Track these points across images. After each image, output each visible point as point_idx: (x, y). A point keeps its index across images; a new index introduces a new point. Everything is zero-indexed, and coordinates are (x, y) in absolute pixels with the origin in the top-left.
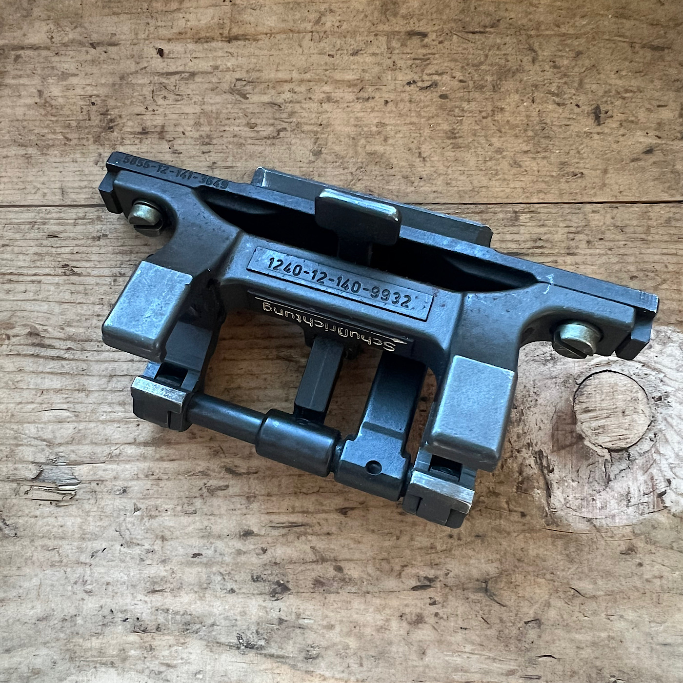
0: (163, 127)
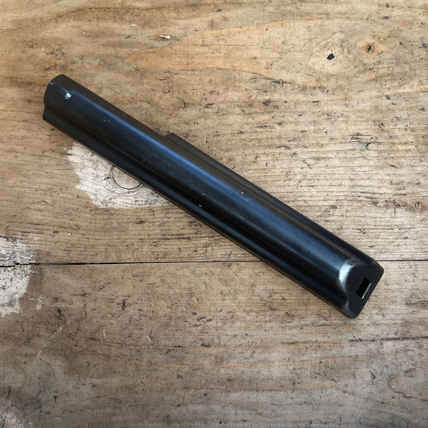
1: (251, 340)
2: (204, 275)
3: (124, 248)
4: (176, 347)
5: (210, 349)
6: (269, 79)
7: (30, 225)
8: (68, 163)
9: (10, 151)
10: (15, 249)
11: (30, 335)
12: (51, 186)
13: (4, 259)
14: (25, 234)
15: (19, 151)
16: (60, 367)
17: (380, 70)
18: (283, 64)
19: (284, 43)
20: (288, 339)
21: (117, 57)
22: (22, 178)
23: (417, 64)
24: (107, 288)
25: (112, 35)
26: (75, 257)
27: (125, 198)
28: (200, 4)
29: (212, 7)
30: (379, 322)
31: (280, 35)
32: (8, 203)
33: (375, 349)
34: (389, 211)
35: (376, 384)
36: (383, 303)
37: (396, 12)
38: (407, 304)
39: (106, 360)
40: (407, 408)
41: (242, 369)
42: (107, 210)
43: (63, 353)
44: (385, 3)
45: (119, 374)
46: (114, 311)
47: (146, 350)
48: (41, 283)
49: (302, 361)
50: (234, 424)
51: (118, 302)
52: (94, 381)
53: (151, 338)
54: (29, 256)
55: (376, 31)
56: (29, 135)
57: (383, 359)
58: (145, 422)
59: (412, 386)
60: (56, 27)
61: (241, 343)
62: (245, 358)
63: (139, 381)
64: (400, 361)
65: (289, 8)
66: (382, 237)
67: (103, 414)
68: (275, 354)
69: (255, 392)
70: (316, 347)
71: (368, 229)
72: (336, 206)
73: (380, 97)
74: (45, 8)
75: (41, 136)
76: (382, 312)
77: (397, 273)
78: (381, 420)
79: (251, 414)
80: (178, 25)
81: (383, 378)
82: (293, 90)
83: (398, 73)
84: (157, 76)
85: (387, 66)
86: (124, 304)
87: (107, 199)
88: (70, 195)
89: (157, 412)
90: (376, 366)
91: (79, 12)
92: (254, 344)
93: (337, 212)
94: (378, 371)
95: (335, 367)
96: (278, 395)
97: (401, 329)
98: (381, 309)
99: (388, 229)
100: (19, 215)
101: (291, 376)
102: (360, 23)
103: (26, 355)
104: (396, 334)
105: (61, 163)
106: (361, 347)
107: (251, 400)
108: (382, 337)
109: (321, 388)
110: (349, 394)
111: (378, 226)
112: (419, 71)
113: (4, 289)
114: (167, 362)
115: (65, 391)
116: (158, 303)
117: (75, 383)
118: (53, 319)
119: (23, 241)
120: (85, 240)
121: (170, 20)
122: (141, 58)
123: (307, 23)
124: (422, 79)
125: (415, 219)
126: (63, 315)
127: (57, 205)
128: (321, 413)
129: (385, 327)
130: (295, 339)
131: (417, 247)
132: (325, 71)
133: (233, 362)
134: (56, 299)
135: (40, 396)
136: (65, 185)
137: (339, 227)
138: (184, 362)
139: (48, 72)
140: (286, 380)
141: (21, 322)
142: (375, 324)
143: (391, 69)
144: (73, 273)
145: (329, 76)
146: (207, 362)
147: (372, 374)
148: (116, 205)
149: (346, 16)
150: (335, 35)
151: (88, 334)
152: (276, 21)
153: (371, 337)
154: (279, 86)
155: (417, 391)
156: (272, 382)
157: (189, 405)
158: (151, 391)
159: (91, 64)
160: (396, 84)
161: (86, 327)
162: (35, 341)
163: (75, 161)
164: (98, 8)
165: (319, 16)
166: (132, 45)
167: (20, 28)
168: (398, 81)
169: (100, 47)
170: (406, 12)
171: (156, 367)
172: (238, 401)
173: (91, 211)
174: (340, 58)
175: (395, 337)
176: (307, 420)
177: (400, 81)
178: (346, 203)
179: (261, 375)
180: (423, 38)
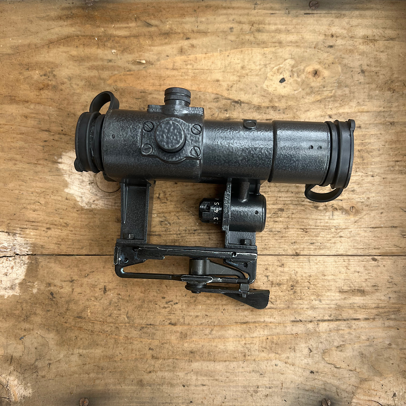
0: (272, 286)
1: (210, 320)
2: (172, 265)
3: (105, 243)
4: (148, 325)
5: (176, 327)
6: (229, 99)
7: (27, 223)
8: (58, 170)
9: (11, 160)
10: (15, 242)
11: (28, 314)
12: (44, 190)
13: (6, 250)
14: (23, 230)
15: (18, 159)
16: (53, 340)
17: (324, 92)
18: (242, 86)
19: (243, 68)
20: (241, 320)
21: (100, 78)
22: (20, 183)
23: (356, 87)
24: (91, 276)
25: (96, 59)
26: (64, 249)
27: (106, 200)
28: (172, 33)
29: (182, 35)
30: (317, 306)
31: (240, 61)
32: (9, 203)
33: (312, 328)
34: (328, 214)
35: (313, 357)
36: (320, 291)
37: (339, 42)
38: (340, 292)
39: (91, 335)
40: (337, 377)
41: (202, 344)
42: (91, 210)
43: (55, 328)
44: (330, 34)
45: (101, 346)
46: (97, 295)
47: (124, 327)
48: (37, 271)
49: (252, 337)
50: (195, 387)
51: (100, 288)
52: (81, 351)
53: (128, 317)
54: (26, 248)
55: (322, 58)
56: (26, 145)
57: (319, 337)
58: (122, 385)
59: (342, 359)
60: (48, 52)
61: (202, 322)
62: (205, 335)
63: (118, 352)
64: (333, 338)
65: (247, 37)
66: (321, 235)
67: (88, 378)
68: (229, 332)
69: (213, 362)
70: (264, 326)
71: (310, 229)
72: (283, 209)
73: (323, 116)
74: (39, 35)
75: (36, 147)
76: (319, 298)
77: (333, 266)
78: (316, 386)
79: (209, 380)
80: (152, 51)
81: (318, 352)
82: (249, 109)
83: (339, 95)
84: (134, 95)
85: (331, 89)
86: (105, 289)
87: (91, 201)
88: (60, 197)
89: (132, 377)
90: (313, 343)
91: (68, 39)
92: (213, 324)
93: (284, 214)
94: (315, 346)
95: (279, 342)
96: (231, 365)
97: (334, 312)
98: (318, 296)
99: (326, 229)
100: (18, 214)
101: (242, 349)
102: (308, 51)
103: (25, 330)
104: (330, 316)
105: (53, 170)
106: (300, 327)
107: (209, 368)
108: (319, 318)
109: (267, 360)
110: (290, 365)
111: (318, 226)
112: (357, 94)
113: (6, 275)
114: (141, 337)
115: (58, 359)
116: (133, 289)
117: (65, 352)
118: (47, 300)
119: (21, 236)
120: (73, 235)
121: (145, 47)
122: (121, 80)
123: (263, 50)
124: (360, 101)
125: (349, 221)
126: (55, 298)
127: (49, 206)
128: (267, 379)
129: (322, 311)
130: (247, 319)
131: (350, 244)
132: (277, 93)
133: (195, 338)
134: (49, 285)
135: (37, 363)
136: (56, 188)
137: (285, 227)
138: (155, 337)
139: (42, 92)
140: (238, 353)
141: (21, 303)
142: (313, 308)
143: (333, 91)
144: (63, 263)
145: (281, 97)
146: (173, 338)
147: (309, 349)
148: (98, 206)
149: (296, 44)
150: (286, 61)
151: (75, 313)
152: (236, 48)
153: (310, 319)
154: (237, 106)
155: (346, 363)
156: (226, 355)
157: (159, 372)
158: (127, 360)
159: (78, 85)
160: (337, 105)
161: (74, 308)
162: (33, 318)
163: (64, 168)
164: (84, 36)
165: (273, 45)
166: (113, 68)
167: (18, 53)
168: (339, 102)
169: (85, 70)
170: (348, 42)
171: (131, 341)
172: (199, 369)
173: (77, 211)
174: (290, 81)
175: (329, 318)
176: (255, 385)
177: (341, 102)
178: (292, 207)
179: (218, 349)
180: (361, 65)
